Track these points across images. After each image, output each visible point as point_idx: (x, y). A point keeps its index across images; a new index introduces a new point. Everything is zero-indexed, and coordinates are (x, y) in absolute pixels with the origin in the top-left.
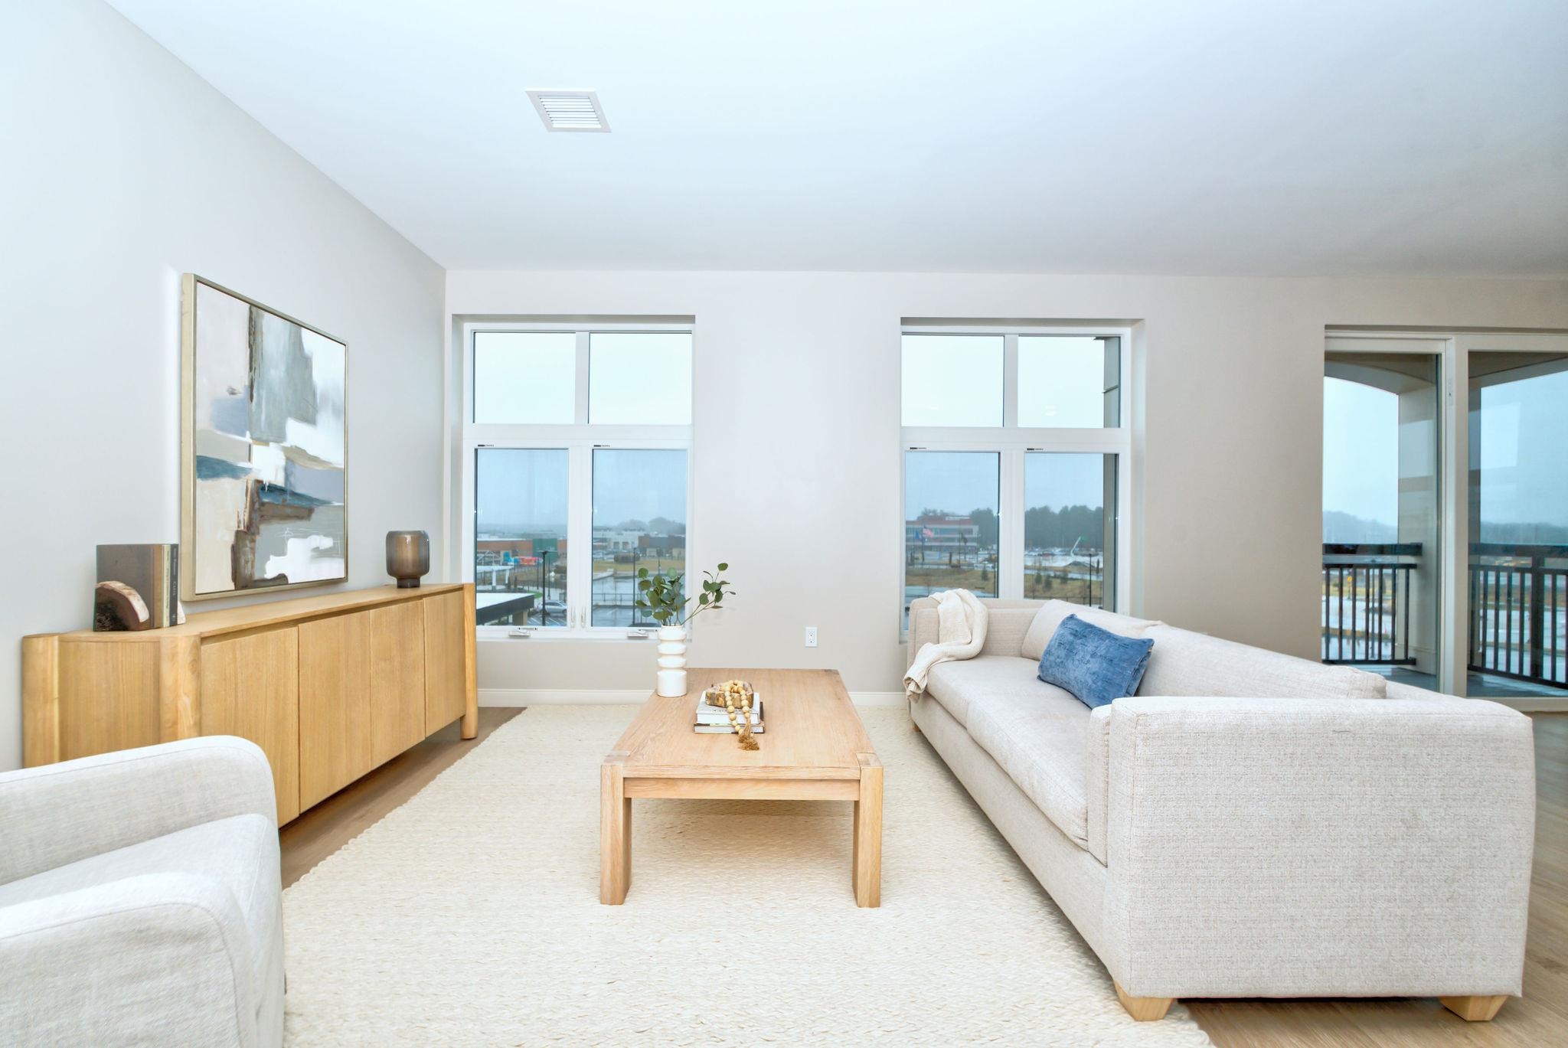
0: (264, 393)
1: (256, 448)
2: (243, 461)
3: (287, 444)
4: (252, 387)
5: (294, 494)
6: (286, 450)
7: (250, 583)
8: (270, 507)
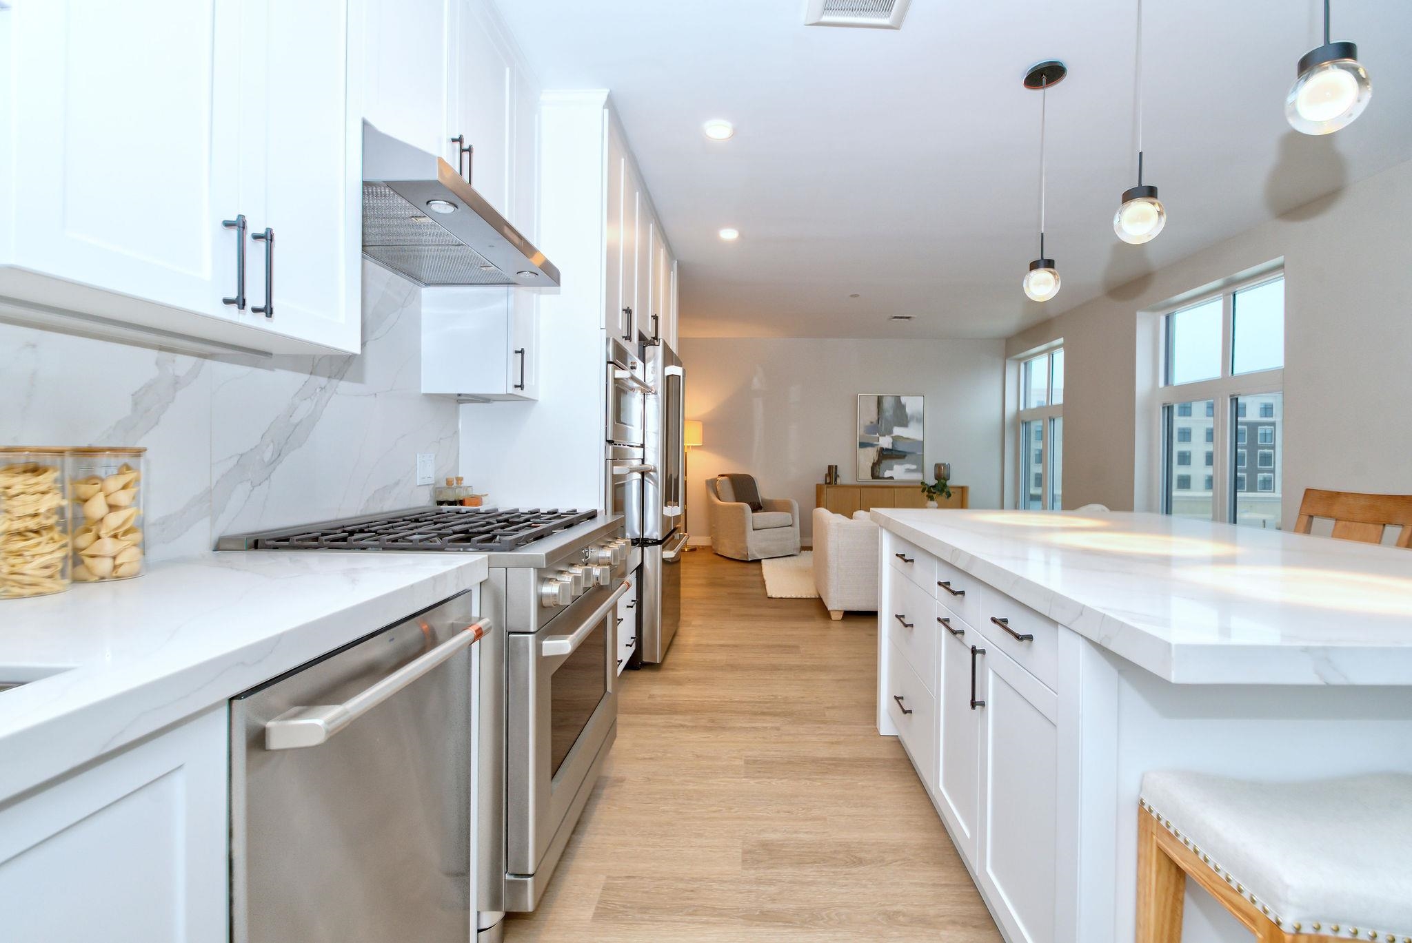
0: (883, 421)
1: (880, 438)
2: (876, 441)
3: (893, 435)
4: (879, 420)
5: (896, 451)
6: (892, 437)
7: (878, 478)
8: (886, 455)
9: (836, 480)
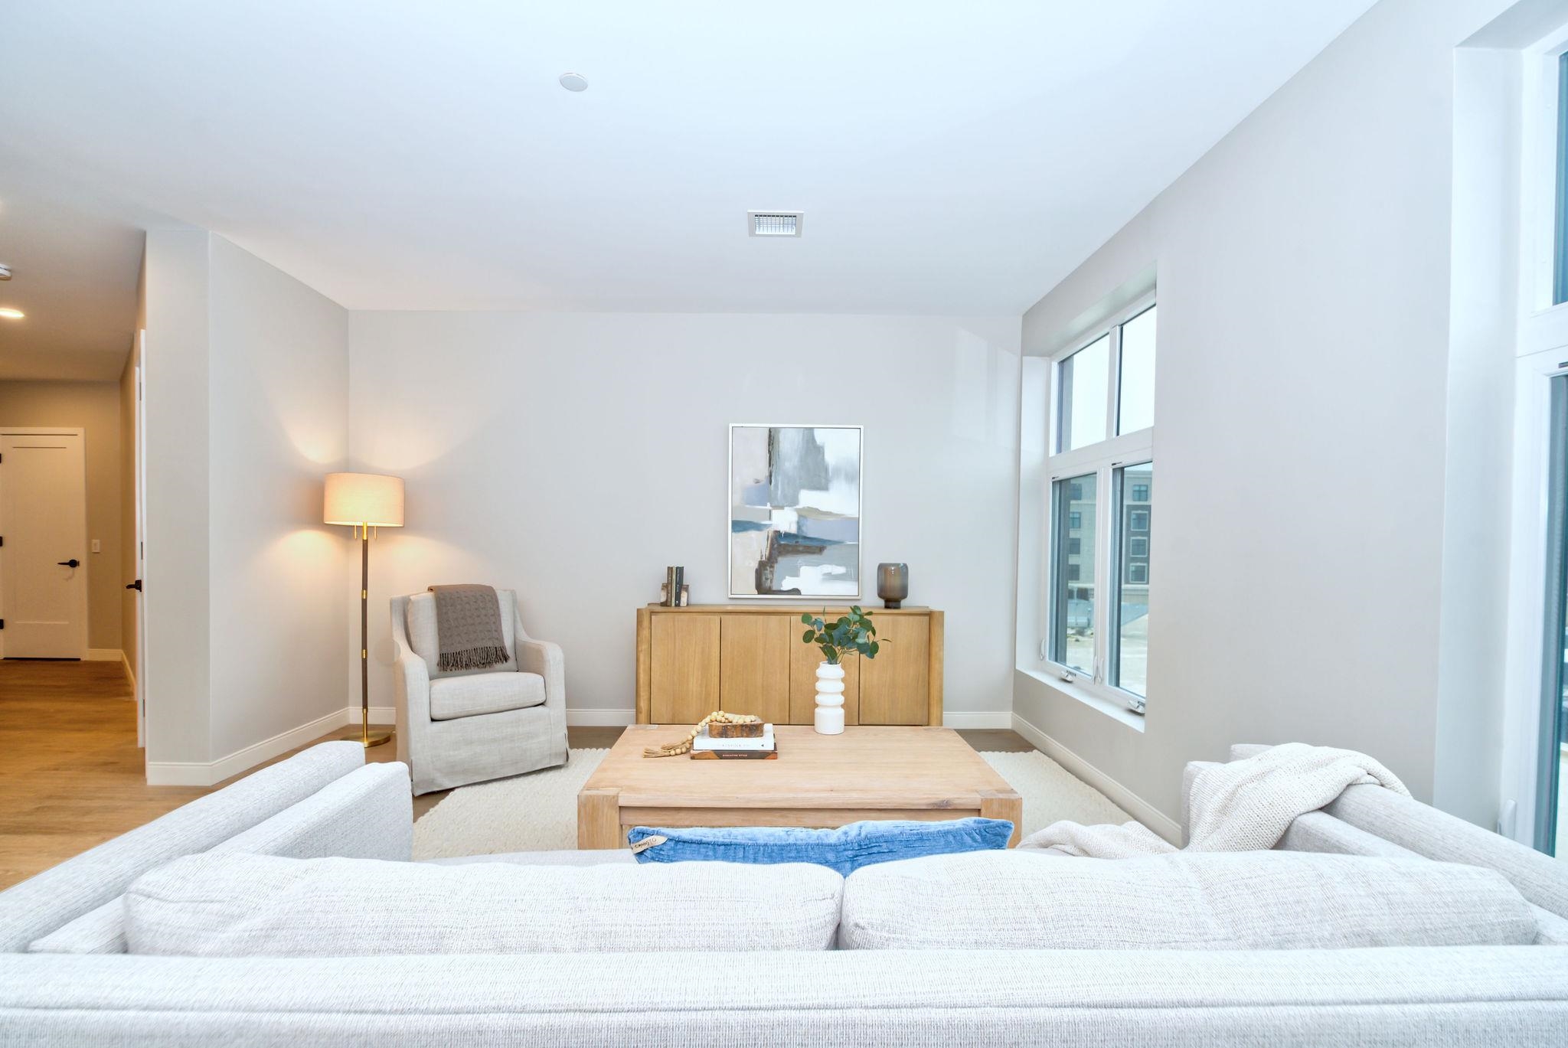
0: (780, 479)
1: (774, 512)
2: (765, 520)
3: (797, 507)
4: (771, 476)
5: (805, 538)
6: (798, 510)
7: (770, 591)
8: (785, 546)
9: (678, 597)
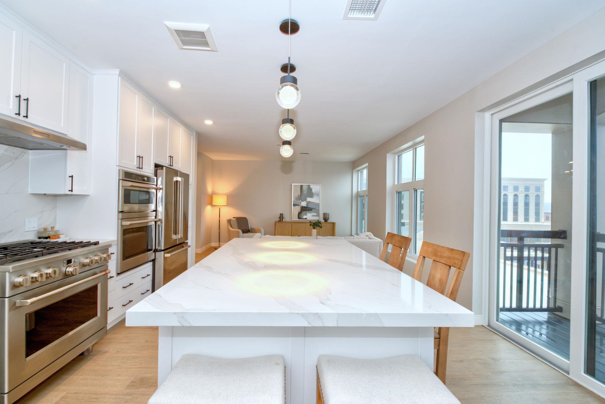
0: (303, 195)
1: (302, 202)
3: (307, 201)
4: (301, 195)
5: (308, 208)
6: (307, 202)
7: (300, 219)
8: (304, 209)
9: (282, 220)
